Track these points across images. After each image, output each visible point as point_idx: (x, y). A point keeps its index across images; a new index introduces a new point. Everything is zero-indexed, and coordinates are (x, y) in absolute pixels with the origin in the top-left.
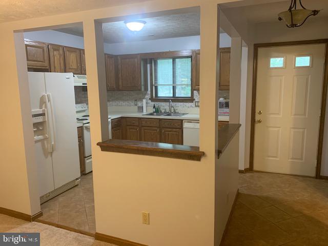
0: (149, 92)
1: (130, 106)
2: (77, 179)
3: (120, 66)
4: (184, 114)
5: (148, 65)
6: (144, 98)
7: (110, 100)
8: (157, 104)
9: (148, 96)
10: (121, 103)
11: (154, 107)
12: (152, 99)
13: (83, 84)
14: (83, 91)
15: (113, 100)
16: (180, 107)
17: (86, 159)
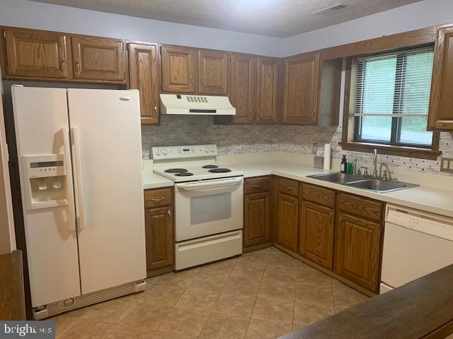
0: (340, 129)
1: (306, 154)
2: (139, 282)
3: (286, 78)
4: (405, 186)
5: (343, 73)
6: (328, 142)
7: (274, 140)
8: (351, 156)
9: (337, 138)
10: (292, 147)
11: (344, 161)
12: (344, 144)
13: (191, 111)
14: (215, 124)
15: (280, 142)
16: (401, 167)
17: (177, 245)
